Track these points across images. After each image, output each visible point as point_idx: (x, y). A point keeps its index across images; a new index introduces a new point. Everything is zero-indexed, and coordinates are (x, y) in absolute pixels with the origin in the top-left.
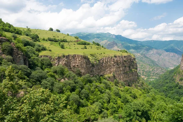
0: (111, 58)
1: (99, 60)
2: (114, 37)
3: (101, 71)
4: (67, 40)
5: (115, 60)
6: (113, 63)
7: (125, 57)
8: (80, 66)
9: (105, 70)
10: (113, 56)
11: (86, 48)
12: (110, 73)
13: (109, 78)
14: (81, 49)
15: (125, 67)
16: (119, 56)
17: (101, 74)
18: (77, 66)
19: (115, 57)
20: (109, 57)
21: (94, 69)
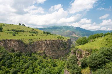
0: (43, 41)
1: (33, 43)
2: (75, 28)
3: (35, 49)
4: (24, 31)
5: (45, 42)
6: (44, 44)
7: (54, 41)
8: (14, 46)
9: (38, 49)
10: (44, 40)
11: (33, 35)
12: (42, 50)
13: (40, 53)
14: (30, 36)
15: (54, 47)
16: (49, 40)
17: (35, 51)
18: (12, 46)
19: (46, 41)
20: (41, 41)
21: (27, 48)
